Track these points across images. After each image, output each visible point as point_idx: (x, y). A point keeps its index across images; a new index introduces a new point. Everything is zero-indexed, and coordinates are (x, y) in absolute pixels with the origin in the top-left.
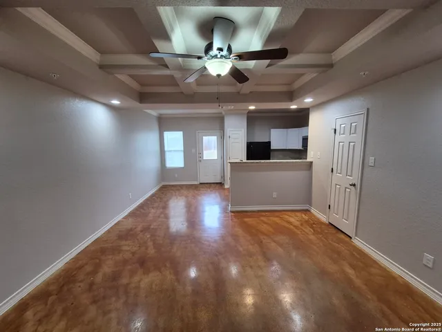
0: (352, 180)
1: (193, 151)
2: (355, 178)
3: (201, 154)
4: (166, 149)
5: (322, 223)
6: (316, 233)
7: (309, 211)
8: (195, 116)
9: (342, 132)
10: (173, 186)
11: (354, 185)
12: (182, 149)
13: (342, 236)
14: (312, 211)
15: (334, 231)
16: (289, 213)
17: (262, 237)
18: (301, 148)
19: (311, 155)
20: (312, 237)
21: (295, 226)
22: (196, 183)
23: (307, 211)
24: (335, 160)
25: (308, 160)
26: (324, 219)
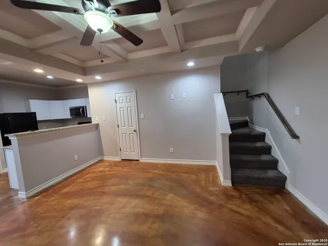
2: (135, 127)
5: (119, 162)
6: (123, 167)
7: (103, 160)
9: (121, 101)
11: (135, 131)
13: (134, 162)
14: (105, 159)
15: (129, 162)
16: (93, 167)
18: (69, 117)
19: (96, 119)
20: (124, 170)
21: (109, 171)
23: (101, 161)
24: (119, 119)
25: (93, 123)
26: (118, 159)
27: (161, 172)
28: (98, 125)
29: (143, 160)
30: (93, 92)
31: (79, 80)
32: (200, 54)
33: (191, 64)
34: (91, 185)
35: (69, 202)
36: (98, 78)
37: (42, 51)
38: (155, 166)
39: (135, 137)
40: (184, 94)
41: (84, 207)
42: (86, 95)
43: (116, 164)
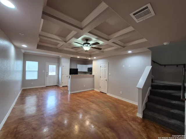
0: (106, 79)
1: (44, 71)
2: (106, 78)
3: (48, 73)
4: (27, 69)
5: (99, 92)
6: (99, 94)
8: (44, 55)
9: (102, 67)
10: (30, 89)
11: (106, 80)
12: (37, 70)
13: (104, 94)
14: (95, 90)
15: (102, 93)
16: (89, 91)
17: (87, 98)
18: (87, 71)
19: (94, 73)
20: (98, 95)
21: (93, 94)
22: (44, 86)
23: (93, 90)
24: (101, 74)
25: (93, 74)
26: (98, 91)
27: (112, 101)
28: (94, 75)
29: (108, 94)
30: (94, 62)
31: (89, 59)
32: (133, 48)
33: (130, 52)
34: (85, 96)
35: (78, 98)
36: (95, 58)
37: (79, 52)
38: (111, 98)
39: (106, 83)
40: (124, 66)
41: (80, 100)
42: (92, 63)
43: (97, 92)
